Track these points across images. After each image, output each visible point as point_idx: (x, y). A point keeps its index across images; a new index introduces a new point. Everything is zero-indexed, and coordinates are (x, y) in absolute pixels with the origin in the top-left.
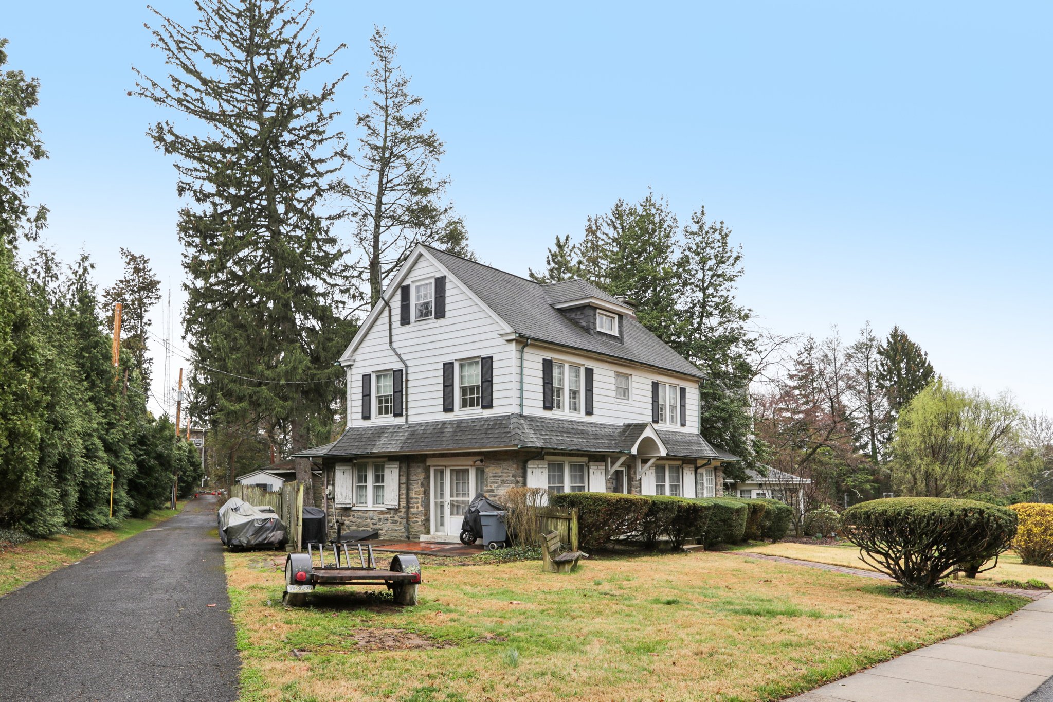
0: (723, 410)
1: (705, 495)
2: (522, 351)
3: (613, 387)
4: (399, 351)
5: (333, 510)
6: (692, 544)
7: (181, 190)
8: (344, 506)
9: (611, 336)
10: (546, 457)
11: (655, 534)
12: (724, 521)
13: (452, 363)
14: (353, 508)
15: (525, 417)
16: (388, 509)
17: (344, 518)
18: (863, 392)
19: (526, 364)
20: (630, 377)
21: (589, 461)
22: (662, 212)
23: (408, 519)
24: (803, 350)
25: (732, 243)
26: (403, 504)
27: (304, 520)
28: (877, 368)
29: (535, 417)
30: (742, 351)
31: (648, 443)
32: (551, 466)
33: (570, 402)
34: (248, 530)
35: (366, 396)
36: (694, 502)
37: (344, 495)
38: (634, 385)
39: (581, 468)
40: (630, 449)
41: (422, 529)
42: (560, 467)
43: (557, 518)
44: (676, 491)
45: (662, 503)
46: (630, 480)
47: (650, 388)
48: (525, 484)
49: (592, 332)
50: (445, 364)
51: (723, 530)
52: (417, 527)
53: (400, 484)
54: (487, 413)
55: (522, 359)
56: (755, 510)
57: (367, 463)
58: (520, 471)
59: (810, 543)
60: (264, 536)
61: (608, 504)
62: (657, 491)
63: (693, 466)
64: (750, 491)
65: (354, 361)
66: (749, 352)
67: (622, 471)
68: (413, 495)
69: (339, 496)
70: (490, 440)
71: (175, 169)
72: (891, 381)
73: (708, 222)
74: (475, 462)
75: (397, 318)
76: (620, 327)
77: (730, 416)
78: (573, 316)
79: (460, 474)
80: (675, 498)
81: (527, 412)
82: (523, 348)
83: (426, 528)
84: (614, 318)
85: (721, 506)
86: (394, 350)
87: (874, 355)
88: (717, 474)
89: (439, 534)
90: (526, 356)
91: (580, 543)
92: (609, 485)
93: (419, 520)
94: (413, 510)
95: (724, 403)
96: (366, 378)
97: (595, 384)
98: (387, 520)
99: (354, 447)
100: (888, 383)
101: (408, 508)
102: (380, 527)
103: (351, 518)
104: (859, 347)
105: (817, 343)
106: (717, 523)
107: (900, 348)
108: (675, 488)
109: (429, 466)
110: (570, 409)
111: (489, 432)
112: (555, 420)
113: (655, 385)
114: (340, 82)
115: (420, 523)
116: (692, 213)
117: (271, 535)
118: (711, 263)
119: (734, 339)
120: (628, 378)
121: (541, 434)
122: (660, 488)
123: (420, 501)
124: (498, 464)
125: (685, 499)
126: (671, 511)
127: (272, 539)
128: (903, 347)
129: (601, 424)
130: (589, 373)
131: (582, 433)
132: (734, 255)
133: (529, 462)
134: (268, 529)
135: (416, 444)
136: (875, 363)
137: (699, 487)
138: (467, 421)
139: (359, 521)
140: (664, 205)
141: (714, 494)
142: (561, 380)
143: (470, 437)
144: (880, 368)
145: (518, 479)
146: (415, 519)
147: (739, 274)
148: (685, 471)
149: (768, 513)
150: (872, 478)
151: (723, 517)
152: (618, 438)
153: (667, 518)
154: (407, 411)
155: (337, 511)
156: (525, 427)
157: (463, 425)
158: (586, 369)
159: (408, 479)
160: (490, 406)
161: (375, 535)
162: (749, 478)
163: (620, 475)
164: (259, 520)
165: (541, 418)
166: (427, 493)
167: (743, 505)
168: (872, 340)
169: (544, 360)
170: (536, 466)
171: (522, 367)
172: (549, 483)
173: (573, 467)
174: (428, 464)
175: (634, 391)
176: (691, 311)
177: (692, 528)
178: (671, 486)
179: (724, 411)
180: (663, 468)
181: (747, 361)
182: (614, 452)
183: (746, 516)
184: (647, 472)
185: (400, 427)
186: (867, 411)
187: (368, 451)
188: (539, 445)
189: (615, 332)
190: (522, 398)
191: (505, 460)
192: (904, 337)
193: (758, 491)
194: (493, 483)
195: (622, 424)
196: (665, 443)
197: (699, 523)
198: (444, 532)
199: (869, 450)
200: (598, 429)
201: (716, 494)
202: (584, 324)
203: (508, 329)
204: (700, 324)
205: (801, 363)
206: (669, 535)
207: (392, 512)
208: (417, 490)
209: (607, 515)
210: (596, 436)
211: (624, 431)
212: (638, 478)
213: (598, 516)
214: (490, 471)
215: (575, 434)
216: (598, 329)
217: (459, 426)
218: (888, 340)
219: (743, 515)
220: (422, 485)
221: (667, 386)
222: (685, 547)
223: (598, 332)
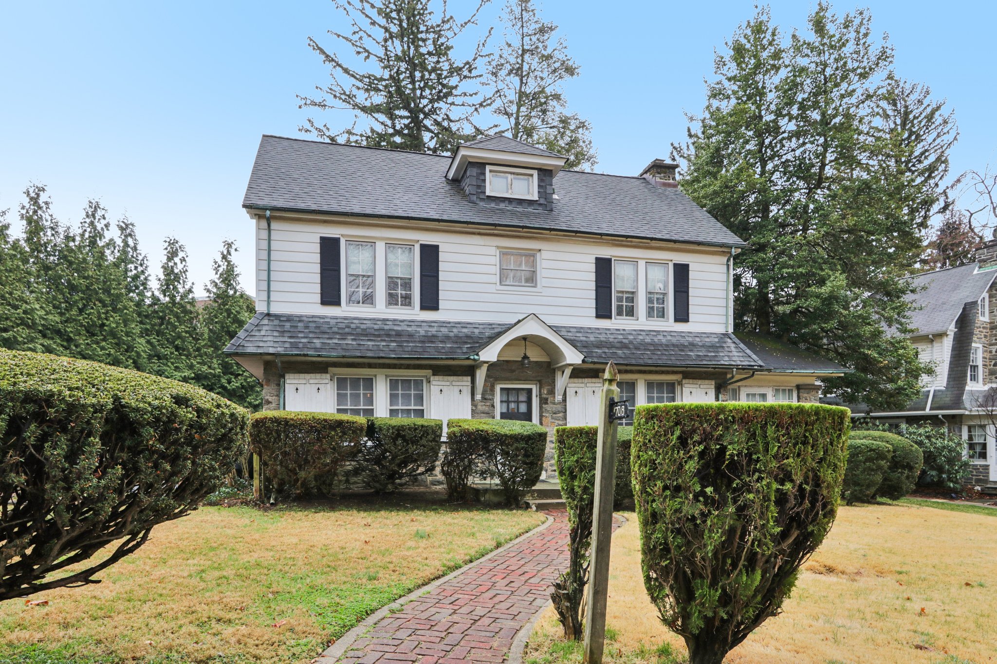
2: (268, 229)
3: (495, 270)
10: (330, 369)
15: (276, 317)
19: (275, 245)
20: (538, 254)
21: (430, 375)
29: (300, 317)
33: (392, 294)
38: (545, 264)
39: (418, 384)
40: (478, 354)
47: (591, 268)
49: (473, 198)
55: (269, 240)
58: (272, 389)
63: (711, 382)
67: (531, 389)
76: (542, 186)
81: (281, 309)
82: (269, 225)
84: (532, 175)
90: (276, 235)
92: (483, 408)
97: (444, 266)
110: (391, 304)
112: (346, 318)
113: (604, 264)
120: (533, 255)
129: (458, 323)
130: (431, 251)
131: (399, 334)
133: (287, 376)
142: (370, 265)
148: (686, 390)
156: (266, 328)
158: (424, 245)
165: (313, 317)
169: (323, 238)
170: (304, 382)
171: (268, 250)
172: (340, 405)
173: (395, 383)
175: (547, 274)
180: (633, 385)
184: (581, 391)
190: (268, 291)
200: (444, 330)
202: (467, 190)
212: (557, 399)
216: (488, 193)
221: (642, 262)
223: (489, 197)
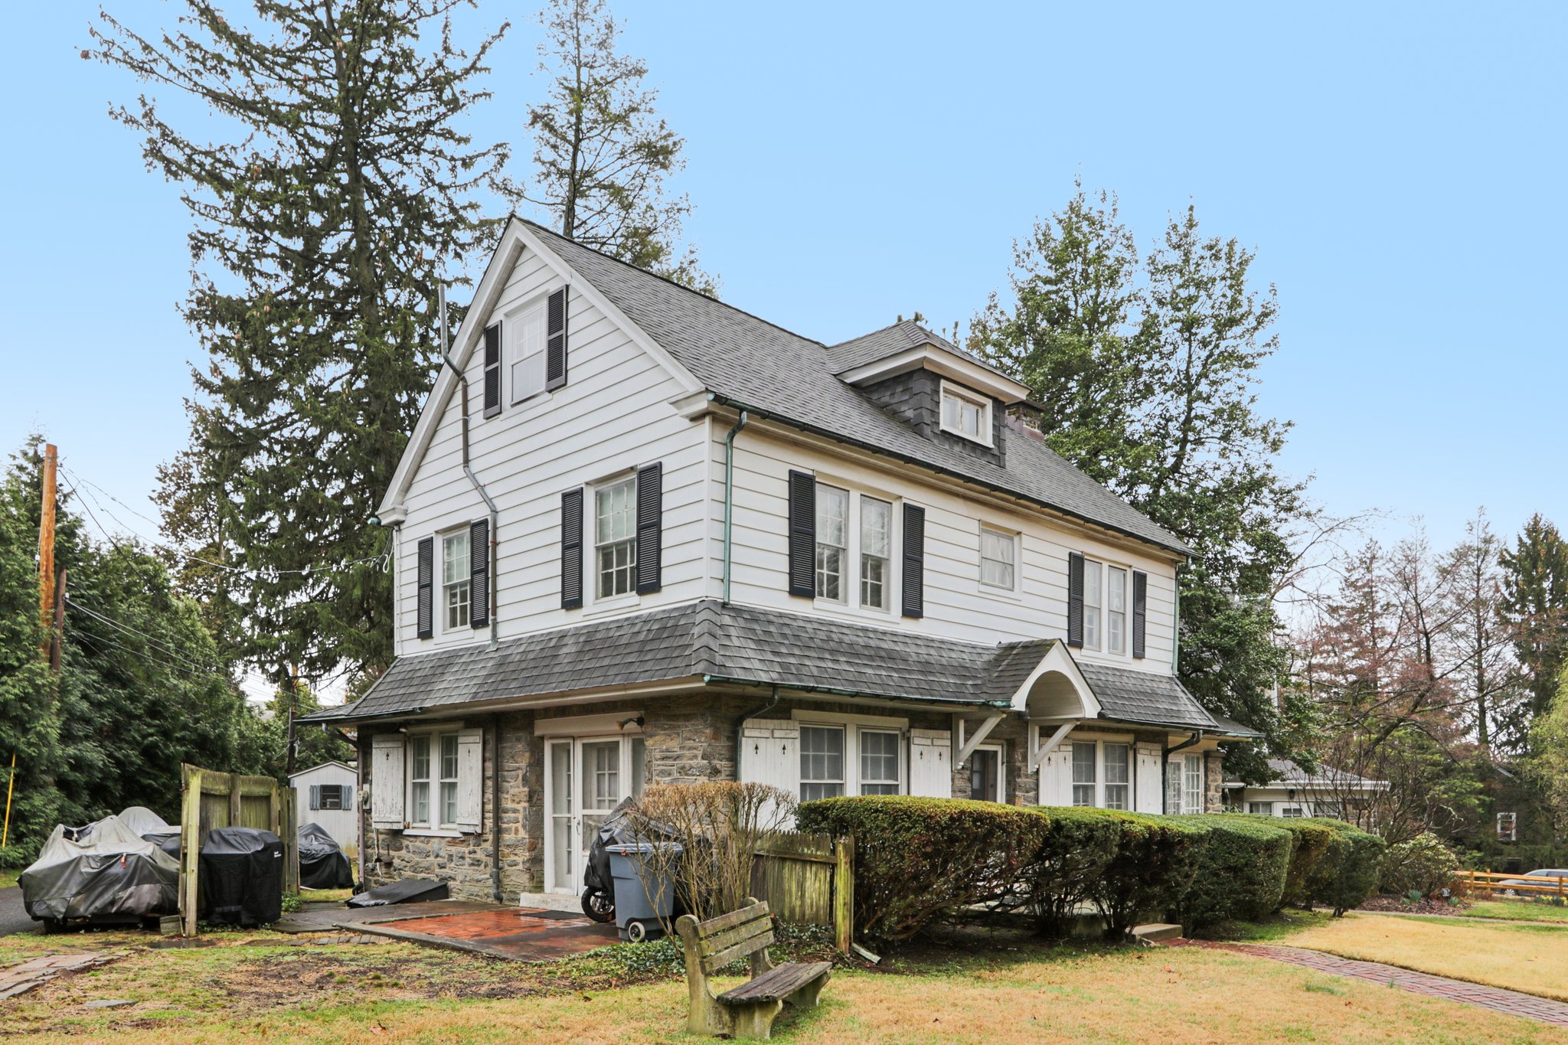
0: (1226, 631)
1: (1183, 810)
2: (729, 445)
3: (975, 558)
4: (482, 479)
5: (374, 835)
6: (1155, 921)
7: (197, 249)
8: (388, 826)
9: (975, 446)
10: (795, 712)
11: (1061, 902)
12: (1234, 870)
13: (580, 492)
14: (406, 832)
15: (738, 611)
16: (465, 834)
17: (392, 853)
18: (1463, 635)
19: (738, 477)
20: (1016, 539)
21: (911, 727)
22: (1103, 228)
23: (496, 856)
24: (1357, 563)
25: (1254, 284)
26: (489, 823)
27: (203, 858)
28: (1497, 590)
29: (765, 614)
30: (1269, 513)
31: (1054, 688)
32: (809, 736)
33: (864, 584)
34: (67, 881)
35: (425, 586)
36: (1164, 824)
37: (389, 802)
38: (1027, 556)
39: (891, 742)
40: (1009, 699)
41: (524, 879)
42: (836, 738)
43: (806, 862)
44: (1119, 799)
45: (1079, 826)
46: (1013, 773)
47: (1064, 567)
48: (734, 775)
49: (927, 431)
50: (565, 496)
51: (1231, 891)
52: (516, 876)
53: (484, 779)
54: (650, 604)
55: (728, 464)
56: (1306, 843)
57: (430, 733)
58: (723, 743)
59: (1396, 909)
60: (107, 897)
61: (928, 828)
62: (1076, 800)
63: (1158, 747)
64: (1269, 805)
65: (406, 513)
66: (1283, 515)
67: (996, 752)
68: (508, 804)
69: (379, 803)
70: (647, 666)
71: (184, 205)
72: (1521, 612)
73: (1202, 236)
74: (622, 725)
75: (477, 403)
76: (998, 428)
77: (1240, 644)
78: (886, 398)
79: (602, 754)
80: (1116, 815)
81: (739, 597)
82: (732, 437)
83: (532, 878)
84: (983, 406)
85: (1227, 833)
86: (472, 477)
87: (1492, 568)
88: (1210, 765)
89: (561, 891)
90: (738, 458)
91: (858, 926)
92: (960, 783)
93: (520, 860)
94: (508, 838)
95: (1229, 618)
96: (425, 547)
97: (928, 545)
98: (463, 858)
99: (397, 699)
100: (1516, 617)
101: (498, 832)
102: (451, 873)
103: (403, 852)
104: (1461, 556)
105: (1384, 549)
106: (1217, 875)
107: (1543, 552)
108: (1117, 794)
109: (542, 738)
110: (864, 601)
111: (648, 648)
112: (821, 623)
113: (1076, 563)
114: (496, 43)
115: (520, 867)
116: (1165, 227)
117: (125, 894)
118: (1206, 331)
119: (1254, 486)
120: (1012, 539)
121: (775, 653)
122: (1083, 792)
123: (520, 816)
124: (672, 727)
125: (1140, 816)
126: (1104, 845)
127: (130, 903)
128: (1550, 550)
129: (943, 642)
130: (914, 518)
131: (891, 656)
132: (1257, 310)
133: (748, 723)
134: (117, 879)
135: (503, 686)
136: (1492, 583)
137: (1170, 793)
138: (607, 627)
139: (416, 858)
140: (1107, 208)
141: (1201, 808)
142: (841, 529)
143: (606, 662)
144: (1503, 588)
145: (716, 763)
146: (513, 858)
147: (1267, 349)
148: (1140, 758)
149: (1334, 849)
150: (1480, 785)
151: (1232, 861)
152: (984, 674)
153: (1093, 863)
154: (494, 614)
155: (381, 837)
156: (733, 632)
157: (599, 636)
158: (907, 508)
159: (498, 769)
160: (655, 587)
161: (441, 891)
162: (1276, 776)
163: (991, 762)
164: (94, 858)
165: (781, 615)
166: (535, 798)
167: (1281, 832)
168: (1487, 541)
169: (790, 471)
170: (767, 734)
171: (727, 484)
172: (804, 775)
173: (869, 740)
174: (537, 733)
175: (1027, 571)
176: (1161, 434)
177: (1157, 889)
178: (1109, 789)
179: (1228, 633)
180: (1092, 749)
181: (1280, 533)
182: (968, 704)
183: (1287, 859)
184: (1053, 756)
185: (481, 650)
186: (1474, 667)
187: (417, 705)
188: (764, 678)
189: (984, 438)
190: (727, 561)
191: (687, 717)
192: (1550, 533)
193: (1287, 806)
194: (663, 773)
195: (994, 644)
196: (1097, 691)
197: (1174, 876)
198: (570, 887)
199: (1472, 737)
200: (932, 652)
201: (1206, 809)
202: (910, 414)
203: (692, 385)
204: (1179, 457)
205: (1353, 585)
206: (1097, 901)
207: (472, 841)
208: (515, 790)
209: (926, 856)
210: (926, 667)
211: (998, 660)
212: (1031, 768)
213: (903, 858)
214: (658, 744)
215: (871, 657)
216: (943, 426)
217: (592, 641)
218: (1520, 540)
219: (1282, 856)
220: (525, 781)
221: (1105, 565)
222: (1139, 931)
223: (943, 431)
